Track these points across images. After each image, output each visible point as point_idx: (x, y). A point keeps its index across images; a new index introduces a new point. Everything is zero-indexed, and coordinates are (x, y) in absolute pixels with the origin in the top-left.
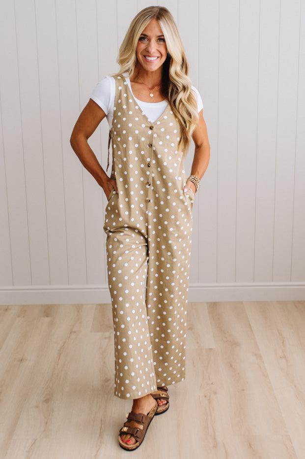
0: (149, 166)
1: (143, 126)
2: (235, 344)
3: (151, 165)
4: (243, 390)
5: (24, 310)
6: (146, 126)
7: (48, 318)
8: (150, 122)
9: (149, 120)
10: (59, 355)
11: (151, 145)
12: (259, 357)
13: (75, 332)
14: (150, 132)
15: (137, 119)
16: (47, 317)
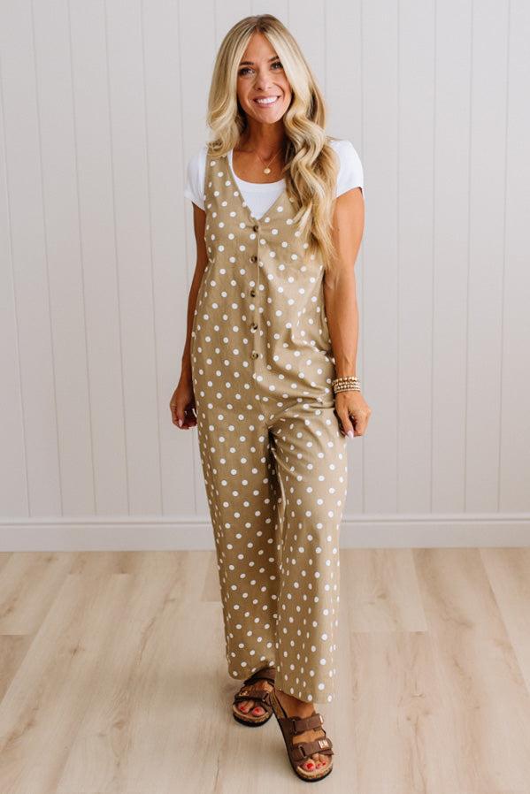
0: (253, 296)
1: (242, 225)
2: (464, 624)
3: (257, 293)
4: (478, 708)
5: (82, 560)
6: (247, 227)
7: (124, 575)
8: (254, 219)
9: (252, 215)
10: (144, 641)
11: (256, 258)
12: (507, 647)
13: (173, 600)
14: (253, 236)
15: (233, 214)
16: (123, 572)
